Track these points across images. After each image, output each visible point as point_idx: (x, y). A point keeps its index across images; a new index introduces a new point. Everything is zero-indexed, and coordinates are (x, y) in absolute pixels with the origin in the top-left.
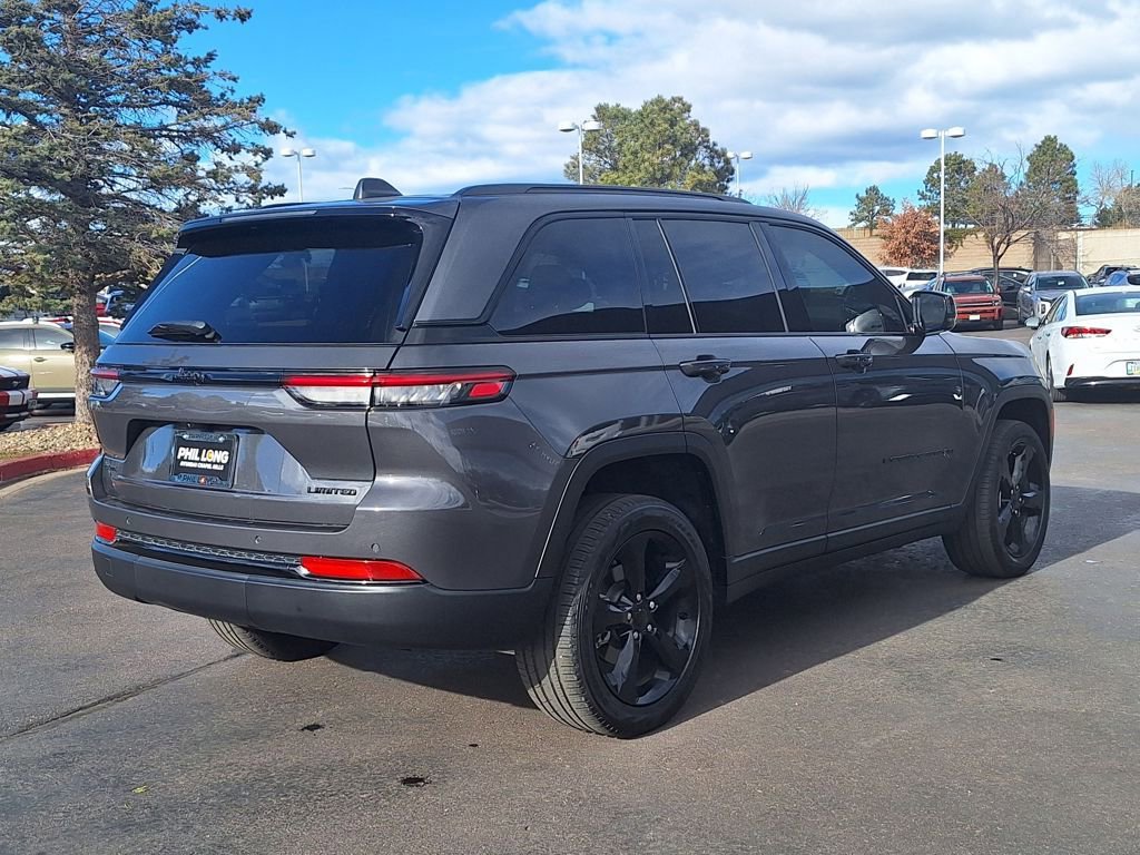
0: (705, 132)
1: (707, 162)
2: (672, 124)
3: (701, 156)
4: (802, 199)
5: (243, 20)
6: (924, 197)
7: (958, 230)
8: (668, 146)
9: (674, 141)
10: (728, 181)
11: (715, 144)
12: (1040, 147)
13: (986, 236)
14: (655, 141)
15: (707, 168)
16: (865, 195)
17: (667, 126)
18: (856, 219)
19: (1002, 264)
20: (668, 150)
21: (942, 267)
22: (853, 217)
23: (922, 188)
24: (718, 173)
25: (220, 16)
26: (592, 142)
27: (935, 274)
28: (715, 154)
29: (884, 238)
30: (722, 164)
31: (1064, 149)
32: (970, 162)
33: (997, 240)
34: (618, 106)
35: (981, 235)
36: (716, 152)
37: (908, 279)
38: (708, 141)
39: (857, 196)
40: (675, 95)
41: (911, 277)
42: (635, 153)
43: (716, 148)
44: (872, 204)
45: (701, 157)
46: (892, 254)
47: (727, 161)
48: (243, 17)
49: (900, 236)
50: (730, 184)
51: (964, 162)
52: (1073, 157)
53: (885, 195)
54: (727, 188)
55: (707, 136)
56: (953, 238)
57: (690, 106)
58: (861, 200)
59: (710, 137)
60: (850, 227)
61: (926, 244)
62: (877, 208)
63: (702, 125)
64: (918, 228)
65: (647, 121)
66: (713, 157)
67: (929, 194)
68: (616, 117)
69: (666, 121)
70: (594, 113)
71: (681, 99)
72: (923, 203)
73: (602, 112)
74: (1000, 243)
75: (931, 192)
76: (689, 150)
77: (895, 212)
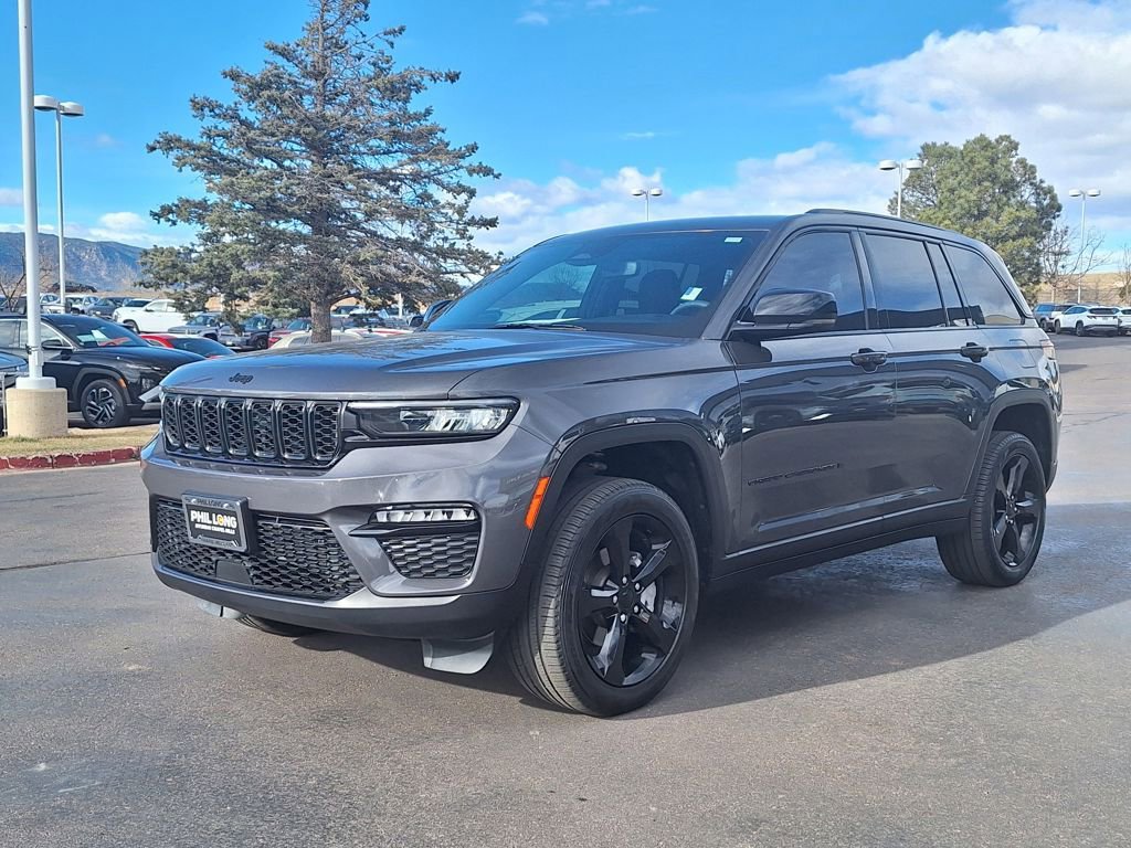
0: (1033, 169)
1: (1032, 199)
2: (993, 161)
3: (1027, 192)
5: (453, 81)
8: (986, 184)
9: (994, 178)
10: (1054, 217)
11: (1041, 181)
14: (974, 178)
15: (1032, 205)
17: (987, 164)
20: (986, 187)
24: (1043, 210)
25: (434, 78)
26: (916, 180)
28: (1041, 191)
30: (1048, 201)
34: (946, 144)
36: (1043, 189)
38: (1035, 178)
40: (1003, 134)
42: (952, 191)
43: (1044, 185)
45: (1027, 195)
47: (1054, 198)
48: (453, 78)
50: (1056, 221)
55: (1033, 173)
57: (1018, 144)
59: (1037, 175)
63: (1030, 162)
65: (967, 160)
66: (1039, 194)
68: (941, 155)
69: (986, 158)
70: (920, 151)
71: (1009, 137)
73: (927, 151)
76: (1010, 187)
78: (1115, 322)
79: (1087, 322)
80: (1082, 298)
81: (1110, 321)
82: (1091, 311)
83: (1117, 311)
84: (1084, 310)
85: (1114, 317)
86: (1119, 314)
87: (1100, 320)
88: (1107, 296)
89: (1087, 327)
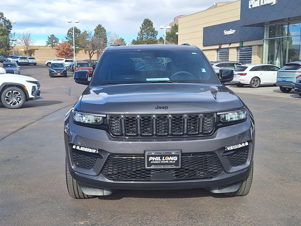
1: (3, 23)
4: (29, 36)
6: (67, 39)
7: (77, 48)
10: (10, 29)
11: (5, 18)
12: (97, 27)
13: (85, 51)
15: (3, 25)
16: (50, 37)
18: (48, 44)
19: (92, 59)
21: (75, 59)
22: (47, 43)
23: (66, 36)
24: (7, 27)
27: (73, 61)
29: (57, 49)
30: (8, 24)
31: (103, 28)
32: (79, 30)
33: (90, 52)
35: (83, 50)
36: (6, 20)
37: (65, 62)
38: (3, 17)
39: (48, 37)
41: (66, 61)
43: (6, 19)
44: (52, 40)
45: (1, 21)
46: (59, 54)
47: (10, 24)
49: (62, 49)
50: (11, 30)
51: (77, 30)
52: (106, 31)
53: (56, 37)
54: (10, 32)
55: (3, 15)
56: (77, 51)
58: (49, 38)
59: (4, 16)
60: (46, 46)
61: (69, 52)
62: (54, 41)
64: (66, 47)
66: (5, 22)
67: (68, 38)
72: (67, 40)
74: (91, 53)
75: (69, 37)
77: (59, 42)
78: (27, 61)
79: (19, 61)
80: (14, 54)
81: (26, 61)
82: (20, 58)
83: (27, 58)
84: (18, 58)
85: (27, 60)
86: (28, 59)
87: (23, 61)
88: (21, 53)
89: (20, 63)
